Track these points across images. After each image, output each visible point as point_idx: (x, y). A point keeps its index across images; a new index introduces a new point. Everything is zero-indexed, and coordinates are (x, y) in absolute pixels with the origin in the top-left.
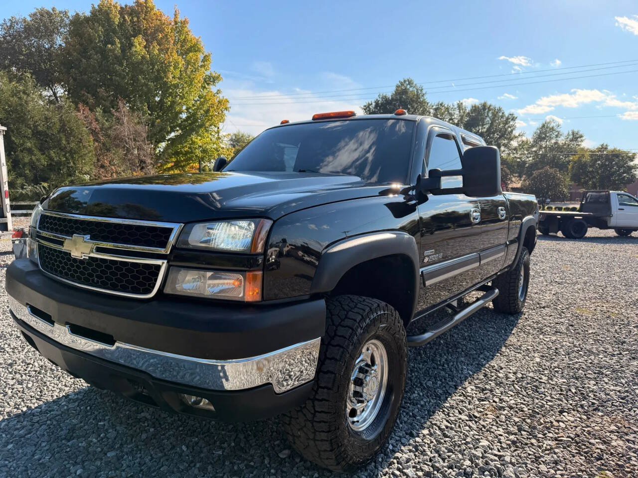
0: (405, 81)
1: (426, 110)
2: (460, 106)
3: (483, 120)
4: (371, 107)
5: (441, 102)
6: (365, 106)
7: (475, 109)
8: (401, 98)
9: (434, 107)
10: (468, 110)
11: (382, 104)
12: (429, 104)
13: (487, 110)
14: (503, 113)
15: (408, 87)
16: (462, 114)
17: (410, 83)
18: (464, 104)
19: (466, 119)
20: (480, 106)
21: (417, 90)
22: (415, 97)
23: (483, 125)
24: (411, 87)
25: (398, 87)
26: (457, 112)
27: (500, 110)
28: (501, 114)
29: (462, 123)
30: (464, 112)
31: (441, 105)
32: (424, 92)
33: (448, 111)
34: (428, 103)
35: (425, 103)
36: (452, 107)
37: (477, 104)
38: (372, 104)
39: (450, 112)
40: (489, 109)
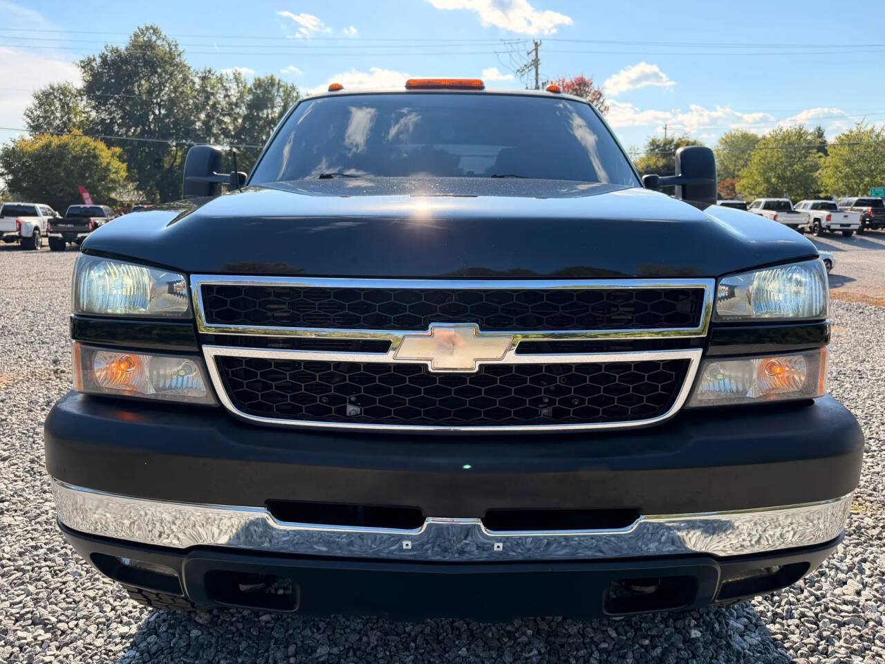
0: (147, 29)
1: (188, 77)
2: (237, 79)
3: (272, 100)
4: (93, 64)
5: (208, 69)
6: (82, 62)
7: (259, 84)
8: (144, 54)
9: (200, 75)
10: (250, 84)
11: (114, 62)
12: (192, 69)
13: (277, 87)
14: (297, 93)
15: (154, 38)
16: (241, 88)
17: (155, 31)
18: (242, 75)
19: (249, 97)
20: (266, 80)
21: (169, 45)
22: (168, 55)
23: (272, 108)
24: (159, 38)
25: (136, 35)
26: (234, 86)
27: (293, 88)
28: (295, 94)
29: (243, 102)
30: (245, 87)
31: (209, 71)
32: (180, 49)
33: (222, 84)
34: (189, 68)
35: (185, 66)
36: (226, 77)
37: (262, 77)
38: (94, 60)
39: (225, 84)
40: (279, 86)
